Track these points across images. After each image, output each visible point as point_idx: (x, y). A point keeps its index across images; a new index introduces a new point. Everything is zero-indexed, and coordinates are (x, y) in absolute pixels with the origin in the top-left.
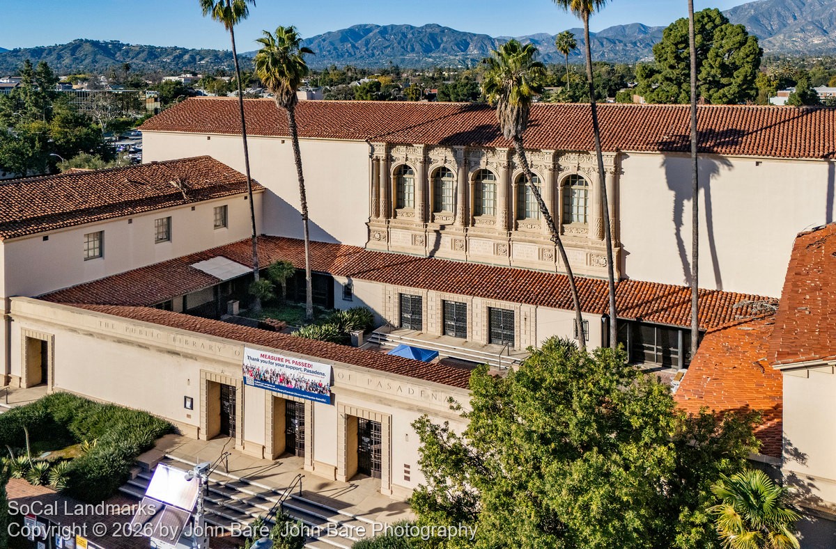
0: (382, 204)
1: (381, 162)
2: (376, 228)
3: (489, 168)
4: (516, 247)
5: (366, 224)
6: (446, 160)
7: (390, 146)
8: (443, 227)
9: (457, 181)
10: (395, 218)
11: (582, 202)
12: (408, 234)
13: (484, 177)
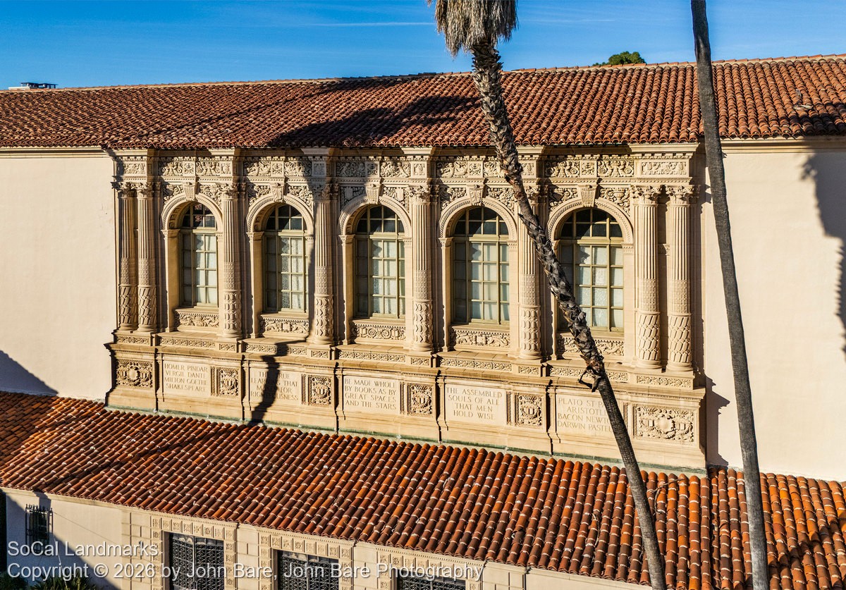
0: (142, 298)
1: (140, 197)
2: (130, 356)
3: (386, 201)
4: (455, 393)
5: (107, 346)
6: (286, 186)
7: (160, 158)
8: (282, 349)
9: (313, 236)
10: (174, 329)
11: (602, 278)
12: (202, 368)
13: (376, 226)
